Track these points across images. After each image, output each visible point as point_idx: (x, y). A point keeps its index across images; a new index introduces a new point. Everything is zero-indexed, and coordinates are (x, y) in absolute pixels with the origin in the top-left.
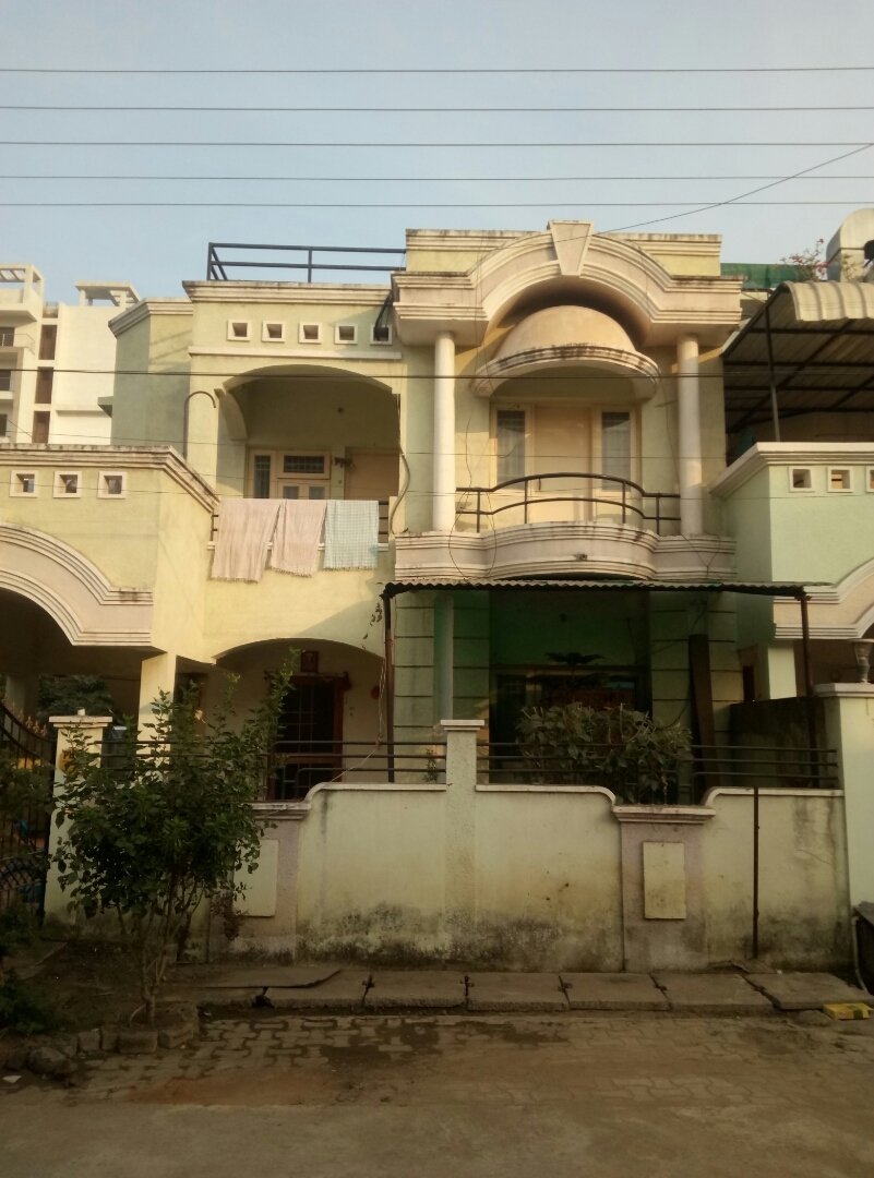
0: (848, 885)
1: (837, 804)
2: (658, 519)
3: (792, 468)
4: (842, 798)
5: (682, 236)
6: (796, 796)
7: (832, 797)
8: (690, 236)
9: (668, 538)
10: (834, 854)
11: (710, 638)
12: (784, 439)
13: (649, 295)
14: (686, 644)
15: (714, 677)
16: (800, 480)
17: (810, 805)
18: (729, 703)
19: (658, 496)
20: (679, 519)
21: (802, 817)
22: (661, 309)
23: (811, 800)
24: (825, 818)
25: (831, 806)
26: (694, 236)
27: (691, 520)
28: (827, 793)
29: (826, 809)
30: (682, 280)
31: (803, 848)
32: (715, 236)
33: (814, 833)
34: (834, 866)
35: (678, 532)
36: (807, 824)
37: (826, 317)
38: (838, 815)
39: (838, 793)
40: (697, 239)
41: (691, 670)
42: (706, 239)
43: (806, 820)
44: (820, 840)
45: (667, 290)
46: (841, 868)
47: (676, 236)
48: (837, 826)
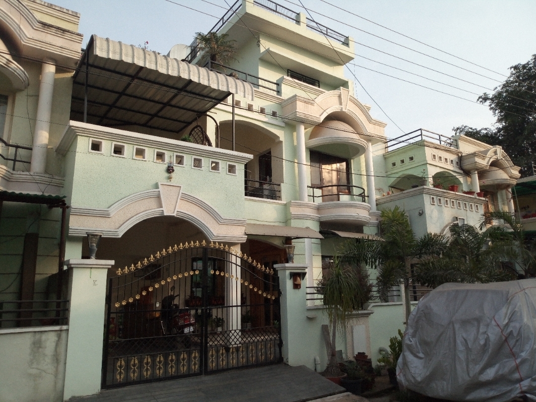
0: (63, 386)
1: (64, 334)
2: (15, 160)
3: (91, 139)
4: (67, 330)
5: (55, 6)
6: (35, 332)
7: (61, 330)
8: (61, 8)
9: (19, 173)
10: (57, 368)
11: (40, 236)
12: (89, 122)
13: (21, 27)
14: (23, 239)
15: (39, 258)
16: (96, 147)
17: (44, 337)
18: (49, 275)
19: (17, 147)
20: (30, 163)
21: (37, 346)
22: (29, 36)
23: (46, 333)
24: (54, 344)
25: (59, 337)
26: (63, 8)
27: (37, 164)
28: (57, 328)
29: (56, 339)
30: (45, 25)
31: (34, 366)
32: (76, 13)
33: (45, 355)
34: (56, 375)
35: (29, 170)
36: (40, 350)
37: (111, 56)
38: (63, 342)
39: (65, 327)
40: (65, 11)
41: (23, 255)
42: (70, 13)
43: (40, 347)
44: (48, 360)
45: (35, 28)
46: (60, 376)
47: (51, 5)
48: (62, 349)
